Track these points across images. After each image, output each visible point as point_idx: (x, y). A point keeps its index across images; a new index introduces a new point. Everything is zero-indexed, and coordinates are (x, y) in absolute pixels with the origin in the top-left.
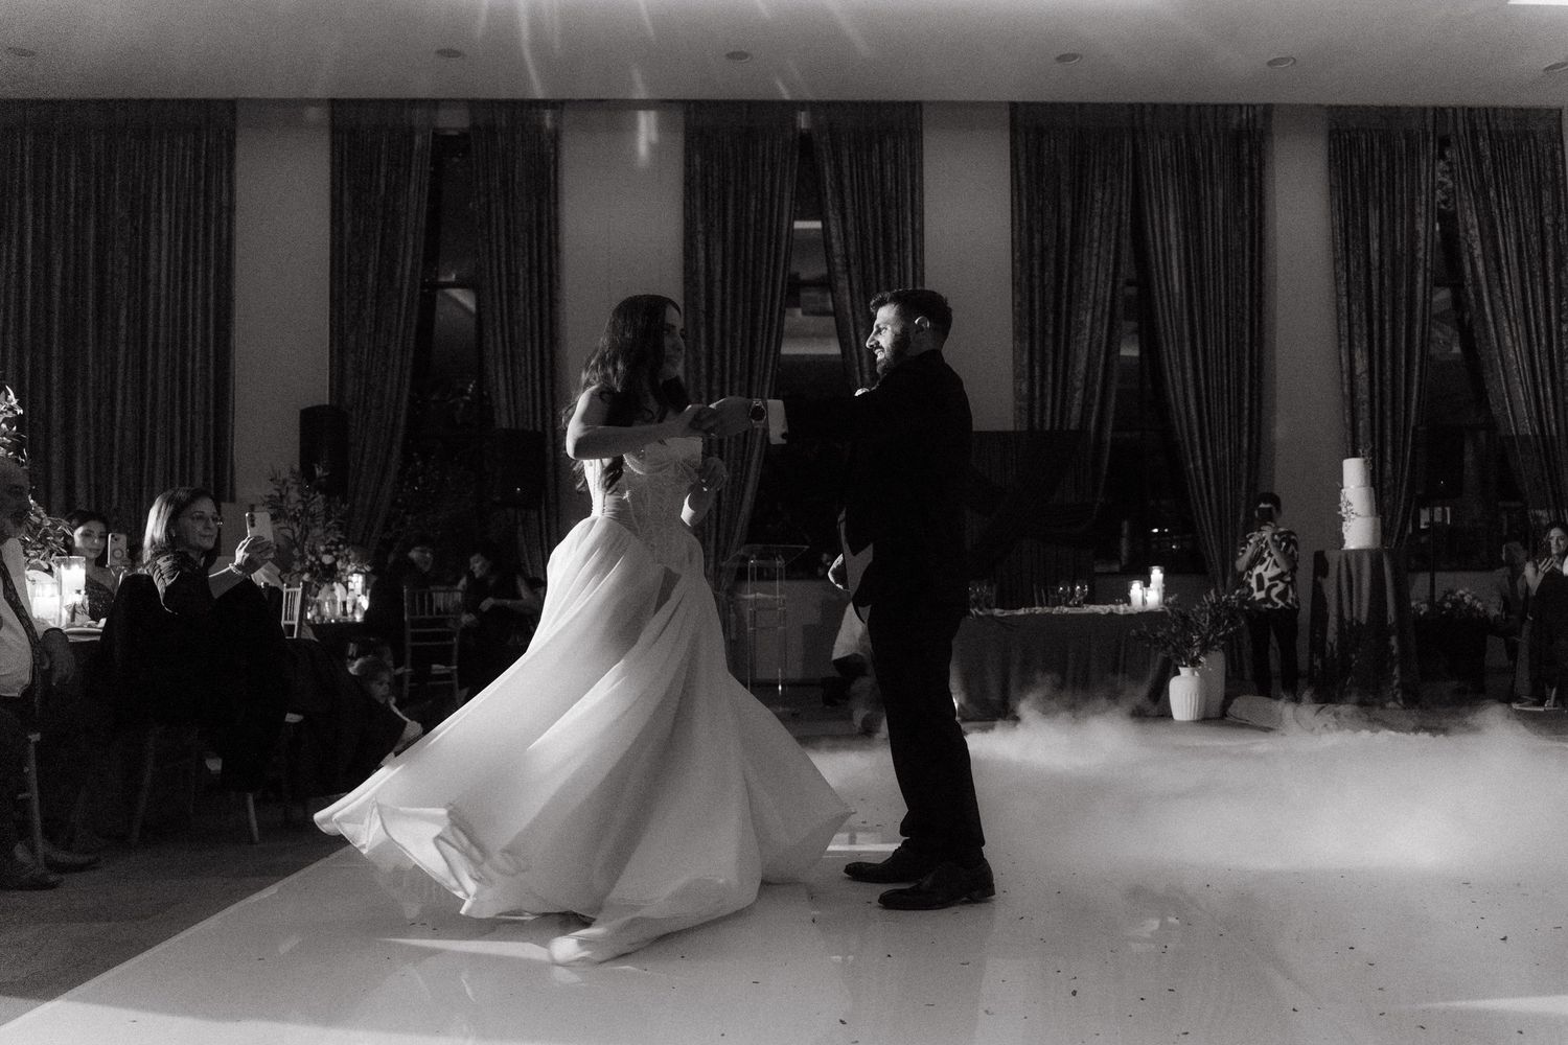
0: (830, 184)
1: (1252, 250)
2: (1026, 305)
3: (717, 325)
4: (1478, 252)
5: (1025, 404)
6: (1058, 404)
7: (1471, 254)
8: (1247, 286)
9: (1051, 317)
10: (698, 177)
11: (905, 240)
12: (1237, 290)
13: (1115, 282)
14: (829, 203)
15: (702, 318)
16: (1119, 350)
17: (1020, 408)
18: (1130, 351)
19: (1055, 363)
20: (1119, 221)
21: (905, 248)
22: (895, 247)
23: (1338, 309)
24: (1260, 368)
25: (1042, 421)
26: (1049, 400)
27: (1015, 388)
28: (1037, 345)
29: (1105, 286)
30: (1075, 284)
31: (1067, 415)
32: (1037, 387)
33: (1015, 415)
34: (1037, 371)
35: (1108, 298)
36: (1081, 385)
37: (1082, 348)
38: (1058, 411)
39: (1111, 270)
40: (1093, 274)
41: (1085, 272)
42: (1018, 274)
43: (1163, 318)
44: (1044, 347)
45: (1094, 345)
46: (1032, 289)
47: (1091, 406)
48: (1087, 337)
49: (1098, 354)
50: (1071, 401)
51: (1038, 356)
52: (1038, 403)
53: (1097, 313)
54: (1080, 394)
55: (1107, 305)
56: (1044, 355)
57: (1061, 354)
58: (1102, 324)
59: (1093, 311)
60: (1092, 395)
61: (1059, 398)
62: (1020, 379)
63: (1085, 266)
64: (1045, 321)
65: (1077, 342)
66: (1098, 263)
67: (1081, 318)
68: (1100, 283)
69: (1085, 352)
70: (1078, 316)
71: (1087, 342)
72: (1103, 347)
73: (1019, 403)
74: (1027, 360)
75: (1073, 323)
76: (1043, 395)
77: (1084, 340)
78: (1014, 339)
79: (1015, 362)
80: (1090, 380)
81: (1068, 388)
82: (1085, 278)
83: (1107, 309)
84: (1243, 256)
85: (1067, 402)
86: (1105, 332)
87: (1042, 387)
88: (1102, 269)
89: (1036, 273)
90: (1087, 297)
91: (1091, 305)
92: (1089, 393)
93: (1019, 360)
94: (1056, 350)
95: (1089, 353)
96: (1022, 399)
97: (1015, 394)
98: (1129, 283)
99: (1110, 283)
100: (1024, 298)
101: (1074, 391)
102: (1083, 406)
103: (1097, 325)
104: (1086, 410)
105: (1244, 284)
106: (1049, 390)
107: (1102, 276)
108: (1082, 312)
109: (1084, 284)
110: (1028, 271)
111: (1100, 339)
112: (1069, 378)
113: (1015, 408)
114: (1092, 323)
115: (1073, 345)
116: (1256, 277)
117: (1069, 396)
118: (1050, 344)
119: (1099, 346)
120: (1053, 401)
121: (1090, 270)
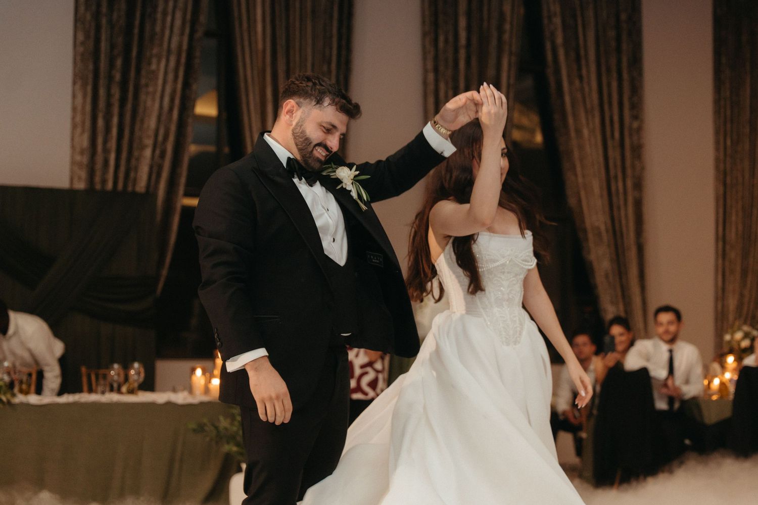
2: (91, 43)
4: (559, 40)
5: (85, 160)
6: (123, 163)
7: (553, 43)
8: (334, 52)
9: (119, 62)
12: (324, 54)
13: (192, 31)
16: (193, 107)
17: (80, 165)
18: (206, 108)
19: (121, 116)
23: (425, 83)
25: (104, 181)
26: (112, 156)
27: (72, 139)
28: (102, 92)
29: (182, 34)
30: (148, 27)
31: (132, 175)
32: (100, 140)
33: (72, 172)
34: (101, 122)
35: (185, 47)
36: (149, 142)
37: (153, 100)
38: (122, 169)
39: (189, 17)
40: (169, 19)
41: (159, 16)
42: (82, 9)
43: (245, 76)
44: (109, 95)
45: (167, 100)
46: (98, 28)
47: (160, 167)
48: (160, 88)
49: (171, 109)
50: (138, 159)
51: (102, 104)
52: (99, 159)
53: (172, 64)
54: (148, 153)
55: (184, 55)
56: (109, 105)
57: (129, 106)
58: (176, 77)
59: (168, 61)
60: (163, 155)
61: (124, 155)
62: (79, 130)
63: (160, 9)
64: (111, 65)
65: (147, 93)
66: (175, 7)
67: (154, 67)
68: (176, 30)
69: (157, 105)
70: (150, 64)
71: (158, 94)
72: (177, 102)
73: (78, 158)
74: (88, 108)
75: (143, 72)
76: (106, 151)
77: (155, 92)
78: (74, 83)
79: (74, 109)
80: (160, 138)
81: (135, 145)
82: (159, 23)
83: (183, 60)
84: (331, 17)
85: (133, 162)
86: (179, 86)
87: (105, 142)
88: (179, 15)
89: (104, 9)
90: (161, 45)
91: (164, 53)
92: (158, 152)
93: (79, 108)
94: (123, 101)
95: (161, 107)
96: (82, 153)
97: (73, 147)
98: (208, 34)
99: (187, 31)
100: (87, 37)
101: (143, 148)
102: (151, 168)
103: (171, 76)
104: (155, 170)
105: (331, 48)
106: (113, 144)
107: (178, 23)
108: (154, 61)
109: (158, 29)
110: (94, 8)
111: (174, 92)
112: (137, 133)
113: (73, 163)
114: (166, 73)
115: (143, 97)
116: (344, 43)
117: (136, 153)
118: (116, 92)
119: (172, 100)
120: (118, 159)
121: (165, 14)
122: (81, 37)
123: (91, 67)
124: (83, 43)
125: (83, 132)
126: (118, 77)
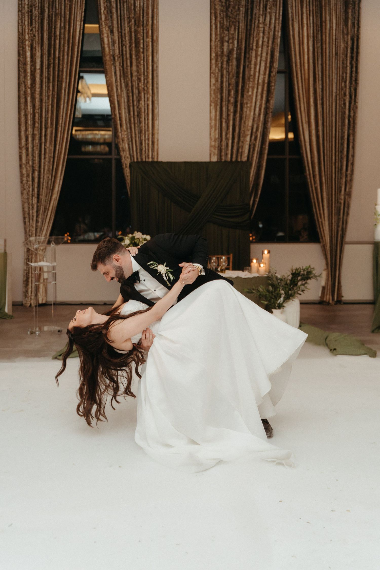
0: (104, 11)
1: (352, 52)
3: (37, 96)
5: (217, 144)
6: (235, 144)
8: (348, 75)
9: (232, 93)
10: (26, 7)
11: (148, 46)
12: (343, 77)
13: (270, 72)
14: (103, 23)
15: (29, 91)
17: (215, 147)
19: (234, 120)
20: (274, 34)
21: (147, 51)
22: (141, 50)
24: (354, 123)
25: (226, 154)
26: (230, 141)
27: (210, 134)
28: (224, 109)
29: (265, 74)
30: (247, 73)
31: (240, 150)
32: (224, 134)
33: (210, 150)
34: (224, 124)
35: (266, 81)
36: (249, 133)
37: (250, 111)
38: (235, 148)
39: (268, 65)
40: (258, 67)
41: (253, 66)
42: (214, 66)
43: (299, 93)
44: (228, 110)
45: (257, 109)
46: (222, 76)
47: (255, 145)
48: (253, 104)
49: (260, 114)
50: (243, 142)
51: (224, 115)
52: (224, 143)
53: (260, 90)
54: (248, 138)
55: (266, 85)
56: (228, 115)
57: (238, 115)
58: (262, 97)
59: (257, 89)
60: (256, 139)
61: (236, 140)
62: (213, 129)
63: (253, 62)
64: (229, 94)
65: (247, 107)
66: (261, 60)
67: (250, 93)
68: (262, 72)
69: (252, 113)
70: (248, 92)
71: (253, 107)
72: (263, 110)
73: (213, 143)
74: (218, 117)
75: (245, 96)
76: (227, 139)
77: (251, 106)
78: (211, 105)
79: (211, 119)
80: (254, 130)
81: (241, 135)
82: (253, 69)
83: (265, 88)
84: (346, 56)
85: (241, 143)
86: (264, 102)
87: (227, 134)
88: (263, 64)
89: (225, 66)
90: (254, 81)
91: (256, 86)
92: (253, 137)
93: (213, 118)
94: (235, 112)
95: (254, 114)
96: (215, 141)
97: (211, 138)
98: (279, 72)
99: (267, 72)
100: (217, 81)
101: (245, 136)
102: (250, 145)
103: (259, 97)
104: (252, 147)
105: (346, 73)
106: (230, 136)
107: (263, 68)
108: (250, 90)
109: (252, 73)
110: (220, 65)
111: (261, 106)
112: (242, 129)
113: (211, 146)
114: (256, 96)
115: (245, 109)
116: (354, 69)
117: (242, 139)
118: (232, 109)
119: (260, 110)
120: (233, 142)
121: (256, 64)
122: (213, 81)
123: (219, 96)
124: (214, 84)
125: (215, 130)
126: (232, 100)
